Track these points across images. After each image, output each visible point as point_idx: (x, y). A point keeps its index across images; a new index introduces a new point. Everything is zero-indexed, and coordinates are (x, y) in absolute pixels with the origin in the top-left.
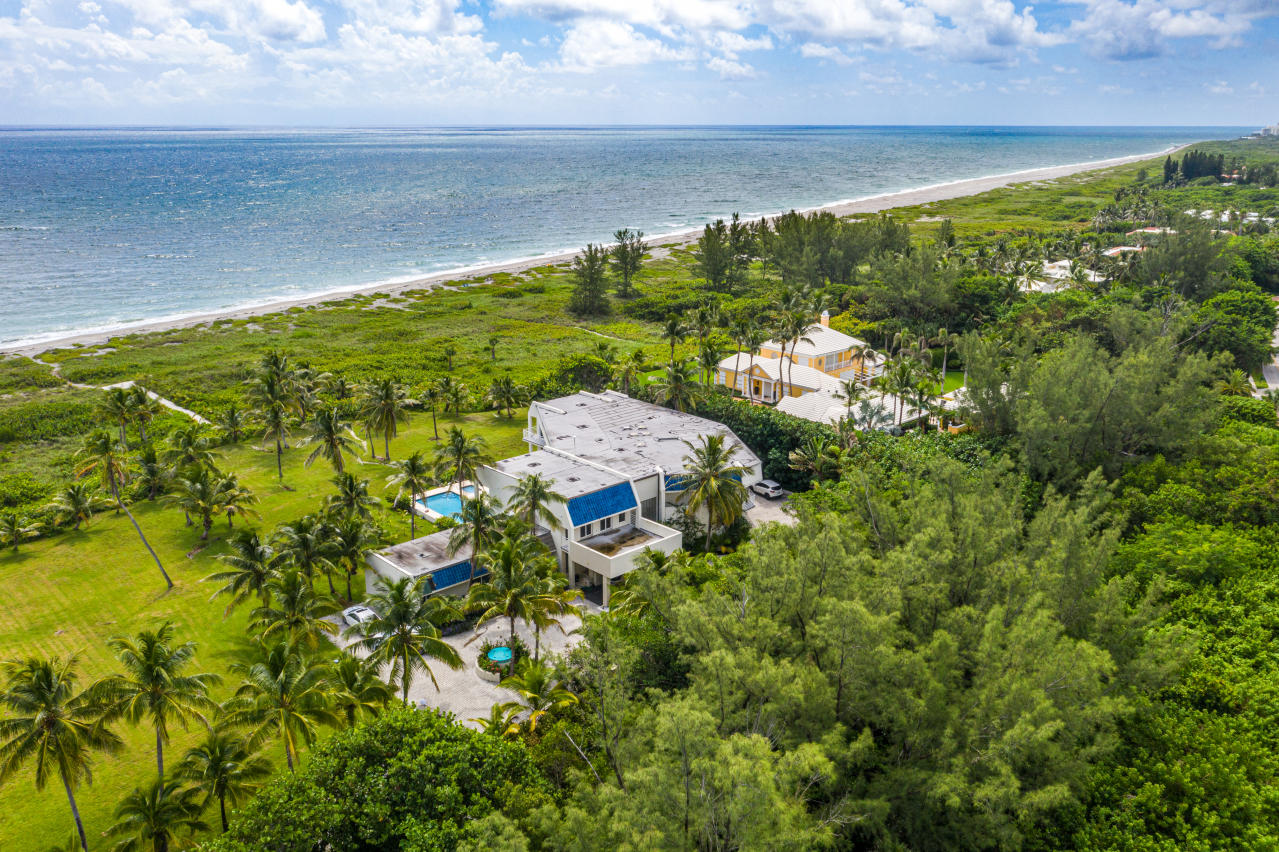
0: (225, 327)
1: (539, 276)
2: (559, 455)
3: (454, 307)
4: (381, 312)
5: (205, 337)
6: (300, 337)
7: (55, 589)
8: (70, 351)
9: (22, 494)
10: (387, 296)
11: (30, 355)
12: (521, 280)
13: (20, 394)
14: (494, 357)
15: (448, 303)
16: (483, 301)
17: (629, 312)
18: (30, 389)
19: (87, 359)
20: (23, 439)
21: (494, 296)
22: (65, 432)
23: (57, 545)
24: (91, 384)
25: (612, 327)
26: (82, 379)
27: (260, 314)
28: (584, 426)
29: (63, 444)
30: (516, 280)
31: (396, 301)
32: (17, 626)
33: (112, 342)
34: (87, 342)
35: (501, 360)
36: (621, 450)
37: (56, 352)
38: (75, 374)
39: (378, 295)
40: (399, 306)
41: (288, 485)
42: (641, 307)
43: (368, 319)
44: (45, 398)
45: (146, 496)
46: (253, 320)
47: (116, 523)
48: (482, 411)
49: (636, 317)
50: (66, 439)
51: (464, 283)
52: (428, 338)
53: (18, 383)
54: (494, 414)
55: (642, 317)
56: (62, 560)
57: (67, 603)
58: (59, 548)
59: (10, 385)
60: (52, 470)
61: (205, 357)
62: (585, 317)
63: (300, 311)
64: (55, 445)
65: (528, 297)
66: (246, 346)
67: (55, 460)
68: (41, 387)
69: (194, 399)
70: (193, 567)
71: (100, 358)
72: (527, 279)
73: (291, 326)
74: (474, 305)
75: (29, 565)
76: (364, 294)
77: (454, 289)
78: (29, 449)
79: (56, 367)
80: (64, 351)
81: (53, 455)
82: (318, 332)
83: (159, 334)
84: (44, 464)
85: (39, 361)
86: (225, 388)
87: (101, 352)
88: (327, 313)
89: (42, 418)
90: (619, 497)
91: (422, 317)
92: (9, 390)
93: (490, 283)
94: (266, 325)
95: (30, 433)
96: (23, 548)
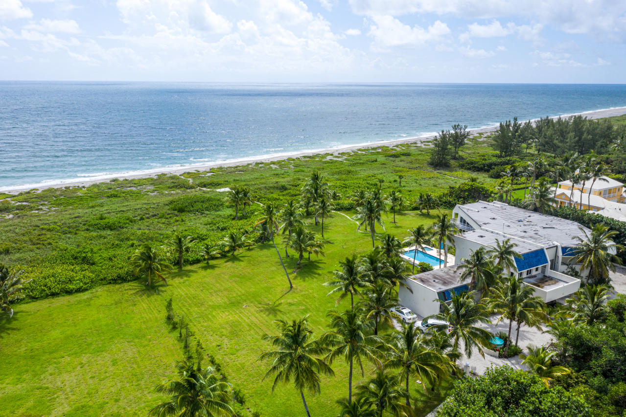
0: (260, 165)
1: (404, 148)
2: (492, 232)
3: (368, 161)
4: (332, 162)
5: (253, 170)
6: (298, 172)
7: (234, 284)
8: (195, 173)
9: (198, 237)
10: (332, 155)
11: (178, 174)
12: (395, 150)
13: (178, 191)
14: (400, 185)
15: (365, 159)
16: (381, 159)
17: (462, 166)
18: (182, 189)
19: (203, 177)
20: (188, 212)
21: (386, 157)
22: (207, 209)
23: (226, 262)
24: (209, 188)
25: (455, 173)
26: (205, 186)
27: (275, 160)
28: (494, 219)
29: (207, 215)
30: (392, 149)
31: (336, 157)
32: (223, 301)
33: (212, 170)
34: (201, 170)
35: (404, 186)
36: (525, 232)
37: (189, 173)
38: (201, 183)
39: (327, 154)
40: (340, 159)
41: (328, 240)
42: (469, 164)
43: (328, 165)
44: (191, 193)
45: (260, 242)
46: (273, 163)
47: (249, 253)
48: (410, 210)
49: (465, 169)
50: (208, 212)
51: (368, 150)
52: (363, 174)
53: (177, 186)
54: (418, 212)
55: (469, 169)
56: (232, 270)
57: (243, 291)
58: (228, 263)
59: (173, 187)
60: (206, 227)
61: (257, 178)
62: (438, 168)
63: (294, 160)
64: (204, 215)
65: (403, 158)
66: (274, 174)
67: (206, 222)
68: (187, 188)
69: (261, 197)
70: (299, 278)
71: (209, 177)
72: (398, 149)
73: (291, 166)
74: (378, 160)
75: (217, 271)
76: (321, 153)
77: (364, 153)
78: (192, 216)
79: (191, 181)
80: (192, 173)
81: (204, 220)
82: (306, 169)
83: (232, 167)
84: (201, 224)
85: (182, 177)
86: (272, 193)
87: (209, 174)
88: (306, 161)
89: (195, 202)
90: (539, 257)
91: (354, 165)
92: (173, 189)
93: (380, 150)
94: (280, 165)
95: (192, 209)
96: (212, 262)
